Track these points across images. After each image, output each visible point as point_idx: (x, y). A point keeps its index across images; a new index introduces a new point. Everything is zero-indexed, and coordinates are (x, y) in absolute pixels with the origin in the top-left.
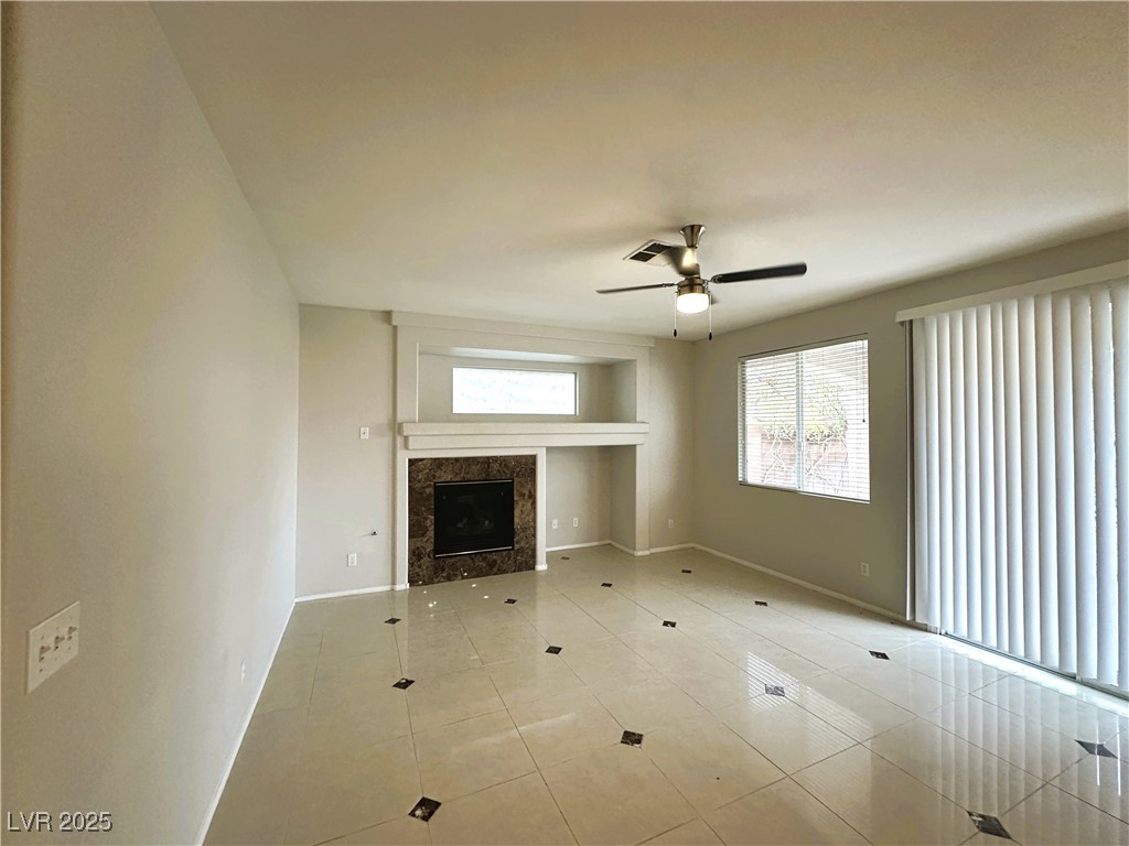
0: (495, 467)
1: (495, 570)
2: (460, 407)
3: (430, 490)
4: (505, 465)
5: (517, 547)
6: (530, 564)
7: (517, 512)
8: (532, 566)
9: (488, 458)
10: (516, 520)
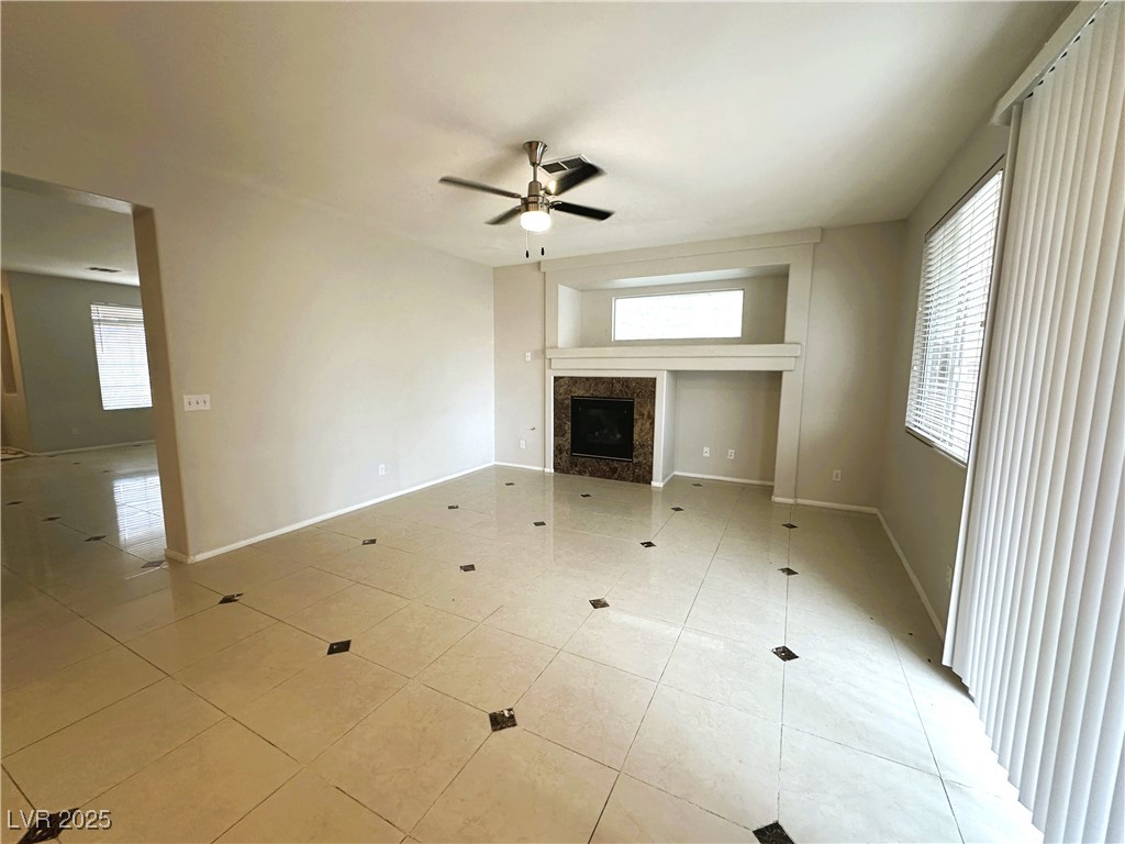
0: (618, 387)
1: (616, 476)
2: (620, 334)
3: (568, 402)
4: (627, 386)
5: (635, 460)
6: (646, 477)
7: (636, 430)
8: (649, 481)
9: (613, 379)
10: (636, 437)
